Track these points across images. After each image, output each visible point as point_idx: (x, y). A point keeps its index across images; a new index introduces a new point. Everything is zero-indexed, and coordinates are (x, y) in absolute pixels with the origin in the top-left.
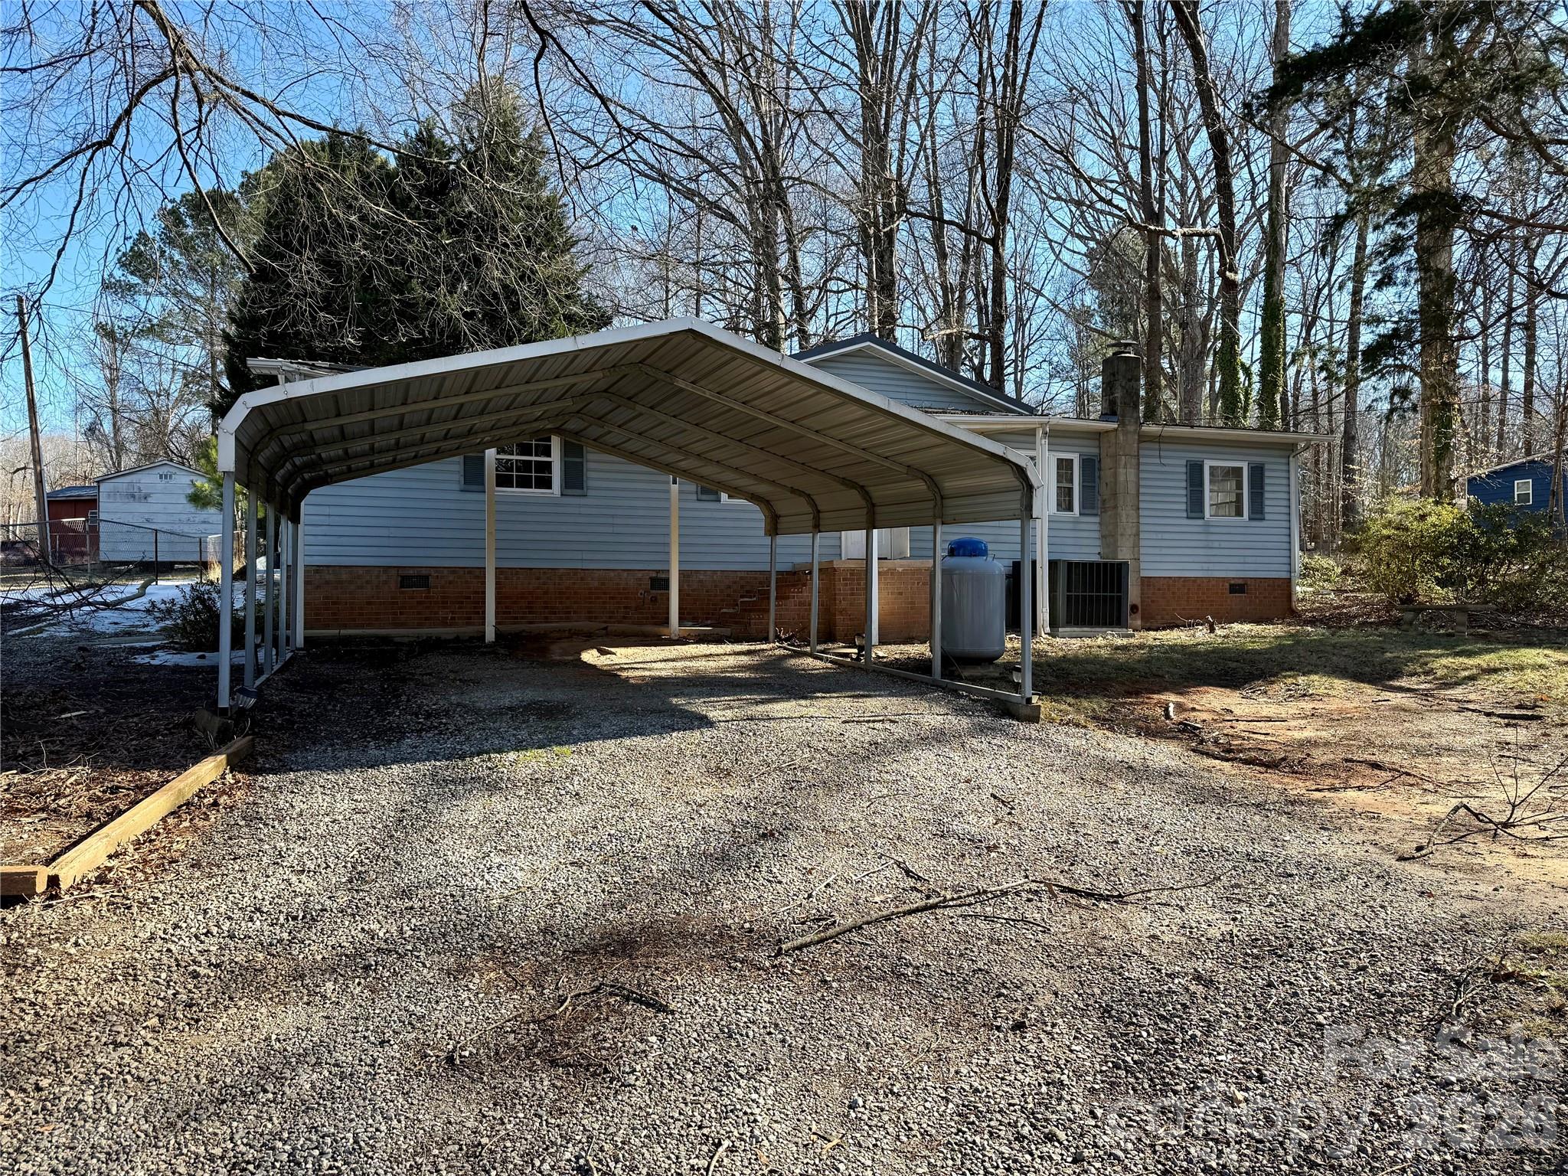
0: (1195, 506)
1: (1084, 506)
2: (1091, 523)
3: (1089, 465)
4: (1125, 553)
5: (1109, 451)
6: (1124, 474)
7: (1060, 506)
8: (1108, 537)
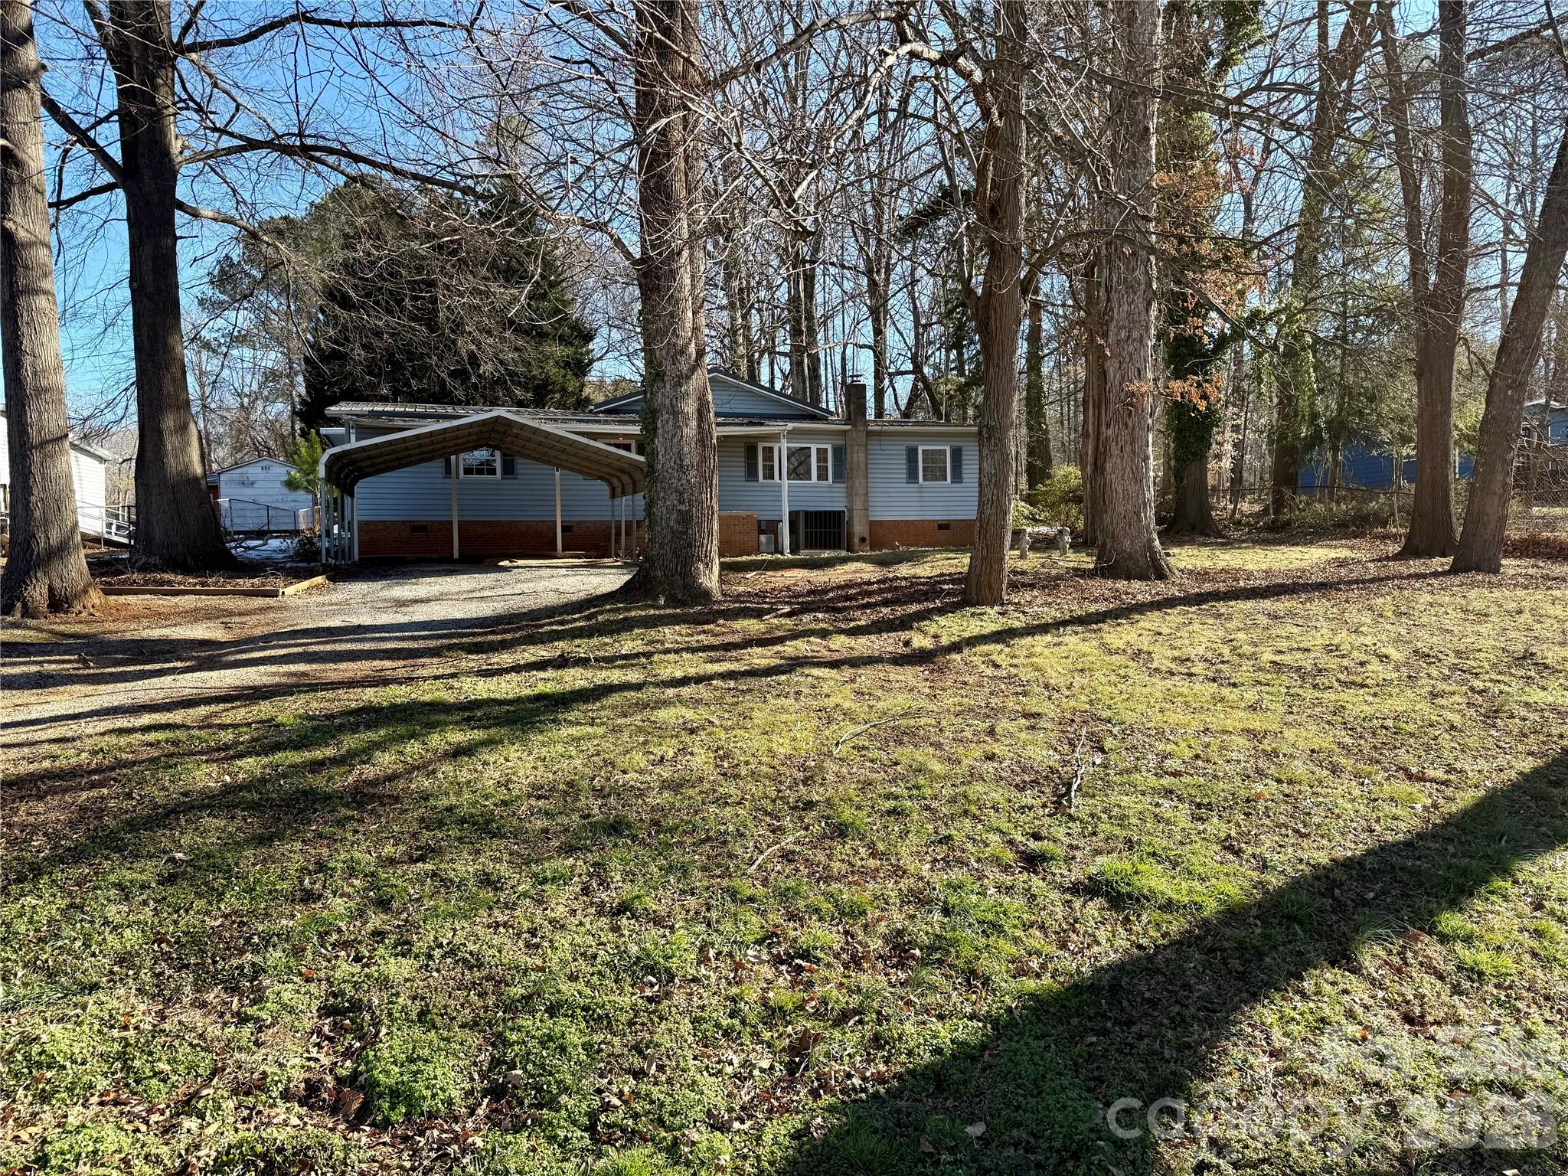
0: (912, 476)
1: (835, 477)
2: (841, 487)
3: (839, 452)
4: (858, 505)
5: (849, 442)
6: (857, 457)
7: (819, 478)
8: (850, 496)
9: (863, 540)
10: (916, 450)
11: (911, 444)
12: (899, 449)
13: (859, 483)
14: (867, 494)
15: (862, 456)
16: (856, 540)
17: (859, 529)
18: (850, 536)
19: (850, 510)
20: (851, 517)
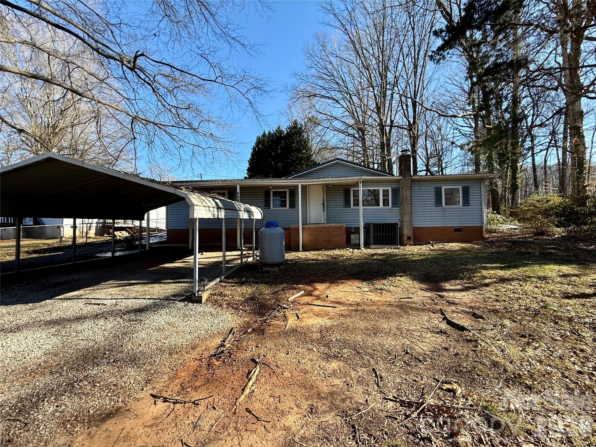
0: (438, 202)
1: (393, 204)
2: (397, 209)
3: (395, 192)
4: (406, 219)
5: (401, 186)
6: (405, 193)
7: (384, 205)
8: (401, 214)
9: (409, 238)
10: (441, 188)
11: (439, 185)
12: (431, 189)
13: (407, 207)
14: (411, 213)
15: (408, 193)
16: (405, 238)
17: (407, 232)
18: (401, 235)
19: (402, 221)
20: (402, 225)
